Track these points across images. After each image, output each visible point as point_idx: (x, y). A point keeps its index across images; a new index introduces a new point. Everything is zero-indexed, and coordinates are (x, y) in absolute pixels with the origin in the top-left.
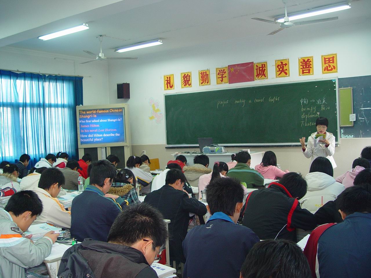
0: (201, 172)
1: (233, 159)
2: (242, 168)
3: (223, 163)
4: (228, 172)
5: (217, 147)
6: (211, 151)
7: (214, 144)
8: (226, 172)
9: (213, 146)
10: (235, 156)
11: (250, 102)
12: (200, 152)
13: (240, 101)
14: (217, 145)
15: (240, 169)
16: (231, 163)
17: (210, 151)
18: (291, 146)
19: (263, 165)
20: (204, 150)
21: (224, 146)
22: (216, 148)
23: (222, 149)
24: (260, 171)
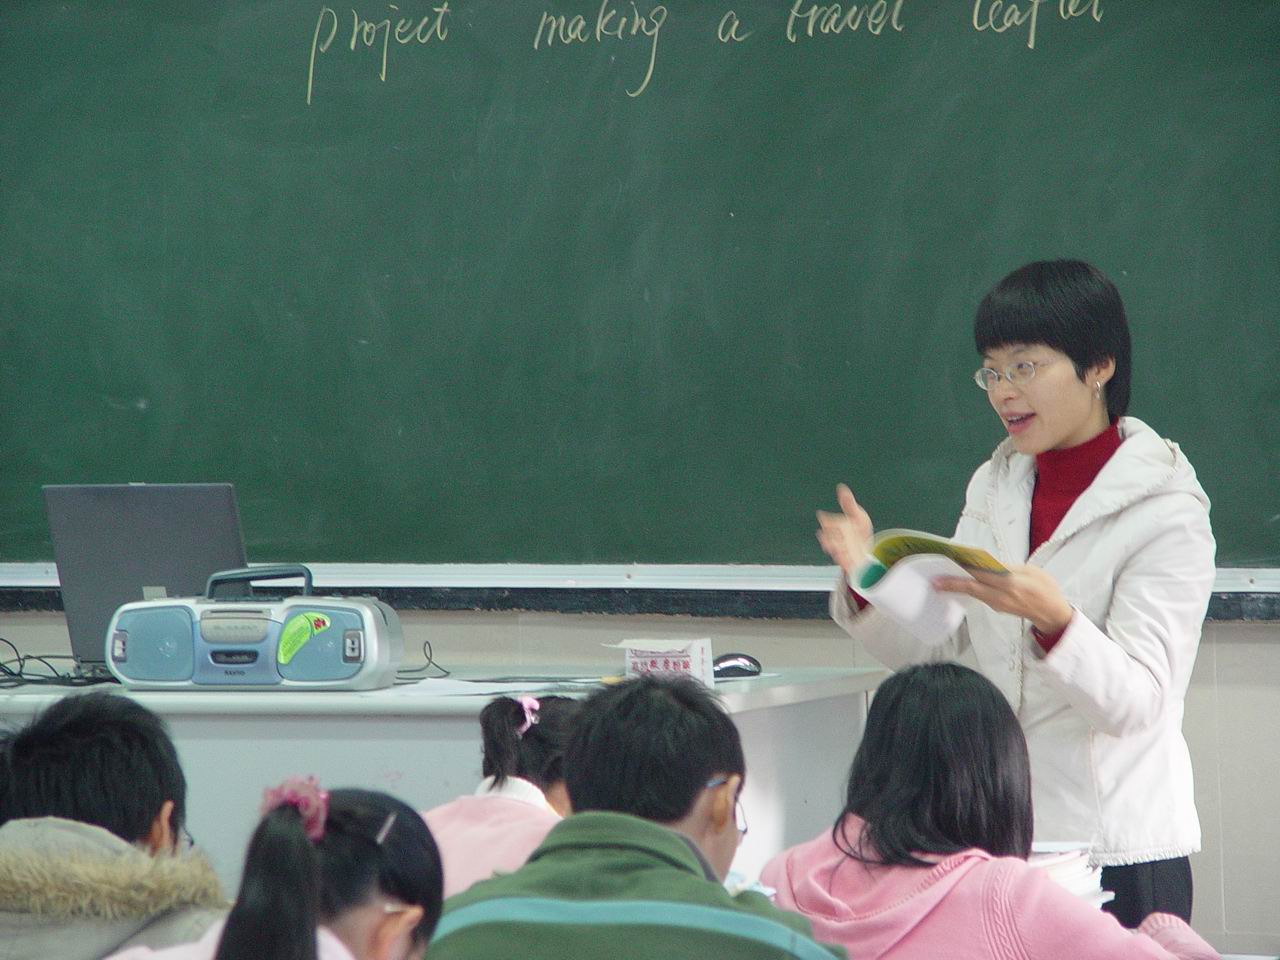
0: (76, 912)
1: (497, 765)
2: (619, 880)
3: (380, 805)
4: (447, 925)
5: (289, 602)
6: (215, 655)
7: (253, 566)
8: (415, 913)
9: (241, 589)
10: (531, 719)
11: (729, 31)
12: (67, 667)
13: (600, 26)
14: (300, 582)
15: (596, 890)
16: (476, 816)
17: (204, 649)
18: (1240, 615)
19: (869, 853)
20: (122, 633)
21: (395, 598)
22: (277, 610)
23: (355, 633)
24: (833, 924)
